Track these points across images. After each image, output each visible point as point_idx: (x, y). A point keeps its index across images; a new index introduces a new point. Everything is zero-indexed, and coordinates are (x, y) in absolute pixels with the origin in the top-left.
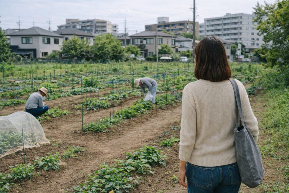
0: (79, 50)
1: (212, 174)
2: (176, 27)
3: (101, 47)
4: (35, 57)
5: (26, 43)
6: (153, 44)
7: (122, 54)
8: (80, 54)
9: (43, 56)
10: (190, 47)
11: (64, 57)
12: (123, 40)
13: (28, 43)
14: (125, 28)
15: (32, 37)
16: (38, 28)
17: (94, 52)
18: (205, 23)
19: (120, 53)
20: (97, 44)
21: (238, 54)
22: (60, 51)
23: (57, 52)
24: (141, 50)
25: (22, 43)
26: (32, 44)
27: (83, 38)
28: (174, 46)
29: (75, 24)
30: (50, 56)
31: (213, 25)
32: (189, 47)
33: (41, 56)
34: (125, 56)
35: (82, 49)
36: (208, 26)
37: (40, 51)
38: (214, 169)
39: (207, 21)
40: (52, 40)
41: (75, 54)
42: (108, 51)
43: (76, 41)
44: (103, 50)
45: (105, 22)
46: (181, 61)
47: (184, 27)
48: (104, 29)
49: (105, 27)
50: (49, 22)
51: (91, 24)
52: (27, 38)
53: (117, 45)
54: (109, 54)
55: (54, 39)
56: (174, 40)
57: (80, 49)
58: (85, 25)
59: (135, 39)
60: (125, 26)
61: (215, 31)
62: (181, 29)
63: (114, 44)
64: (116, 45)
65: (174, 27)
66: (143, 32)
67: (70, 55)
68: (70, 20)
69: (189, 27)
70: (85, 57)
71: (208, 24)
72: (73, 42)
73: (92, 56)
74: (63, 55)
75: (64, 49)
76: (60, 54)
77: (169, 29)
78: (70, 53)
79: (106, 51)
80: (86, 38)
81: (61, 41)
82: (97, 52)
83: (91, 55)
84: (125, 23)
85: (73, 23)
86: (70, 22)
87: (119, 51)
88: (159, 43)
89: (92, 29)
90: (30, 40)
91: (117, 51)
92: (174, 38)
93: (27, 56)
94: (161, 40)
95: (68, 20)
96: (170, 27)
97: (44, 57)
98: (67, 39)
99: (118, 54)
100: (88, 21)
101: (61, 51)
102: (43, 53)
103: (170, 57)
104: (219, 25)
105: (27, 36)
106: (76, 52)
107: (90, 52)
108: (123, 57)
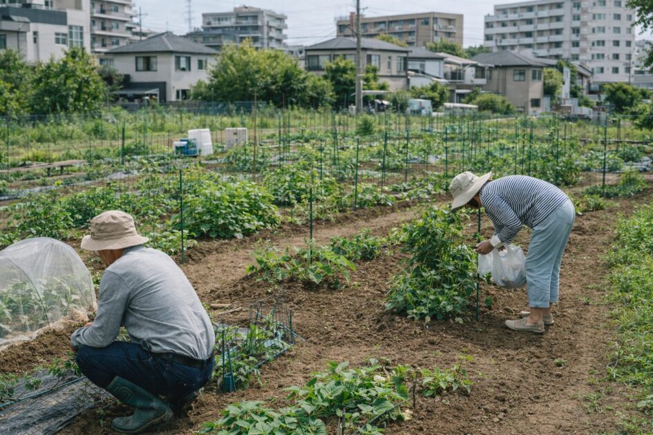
4: (163, 101)
5: (145, 70)
9: (178, 97)
10: (440, 74)
13: (149, 70)
15: (156, 57)
21: (563, 96)
25: (137, 70)
26: (156, 71)
28: (404, 73)
32: (438, 76)
33: (174, 99)
37: (174, 88)
40: (194, 63)
52: (146, 60)
56: (403, 60)
59: (314, 56)
61: (518, 36)
69: (439, 27)
71: (502, 18)
97: (180, 100)
102: (178, 92)
105: (146, 54)
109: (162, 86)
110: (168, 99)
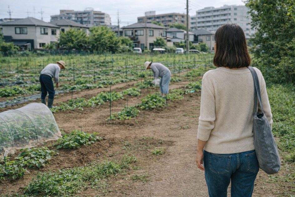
0: (76, 42)
1: (229, 161)
2: (166, 18)
3: (98, 38)
4: (33, 48)
5: (20, 33)
6: (143, 35)
7: (118, 45)
8: (77, 45)
9: (40, 46)
11: (62, 48)
12: (116, 32)
13: (23, 34)
14: (118, 20)
15: (26, 28)
16: (33, 18)
17: (92, 42)
18: (197, 15)
19: (115, 44)
20: (94, 35)
22: (57, 42)
23: (54, 43)
24: (134, 42)
25: (16, 33)
26: (27, 34)
27: (80, 29)
28: (166, 38)
29: (70, 14)
30: (48, 47)
31: (203, 17)
32: (181, 38)
33: (38, 47)
34: (121, 48)
35: (78, 40)
36: (199, 18)
37: (38, 42)
38: (231, 157)
39: (198, 14)
40: (49, 31)
41: (72, 45)
42: (104, 42)
43: (73, 33)
44: (100, 41)
45: (103, 14)
46: (178, 53)
47: (173, 18)
48: (102, 20)
49: (103, 18)
50: (42, 12)
51: (88, 15)
52: (21, 29)
53: (113, 37)
54: (106, 45)
55: (52, 29)
56: (165, 32)
57: (76, 40)
58: (81, 16)
59: (127, 31)
60: (118, 18)
61: (205, 22)
62: (170, 21)
63: (109, 35)
64: (111, 36)
65: (164, 19)
66: (136, 24)
67: (67, 47)
68: (65, 11)
69: (178, 19)
70: (83, 48)
71: (199, 16)
72: (70, 34)
73: (90, 47)
74: (60, 46)
75: (61, 41)
76: (58, 46)
77: (159, 20)
78: (68, 45)
79: (102, 42)
80: (83, 30)
81: (58, 32)
82: (94, 43)
83: (88, 46)
84: (118, 14)
85: (68, 14)
86: (65, 13)
87: (114, 42)
88: (150, 35)
89: (89, 20)
90: (24, 30)
91: (113, 43)
92: (166, 30)
93: (24, 47)
94: (152, 32)
95: (62, 11)
96: (160, 19)
97: (41, 48)
98: (63, 30)
99: (113, 46)
100: (85, 12)
101: (59, 42)
102: (40, 44)
103: (163, 48)
104: (209, 17)
105: (21, 26)
106: (73, 43)
107: (87, 42)
108: (119, 48)
109: (32, 42)
110: (35, 47)
